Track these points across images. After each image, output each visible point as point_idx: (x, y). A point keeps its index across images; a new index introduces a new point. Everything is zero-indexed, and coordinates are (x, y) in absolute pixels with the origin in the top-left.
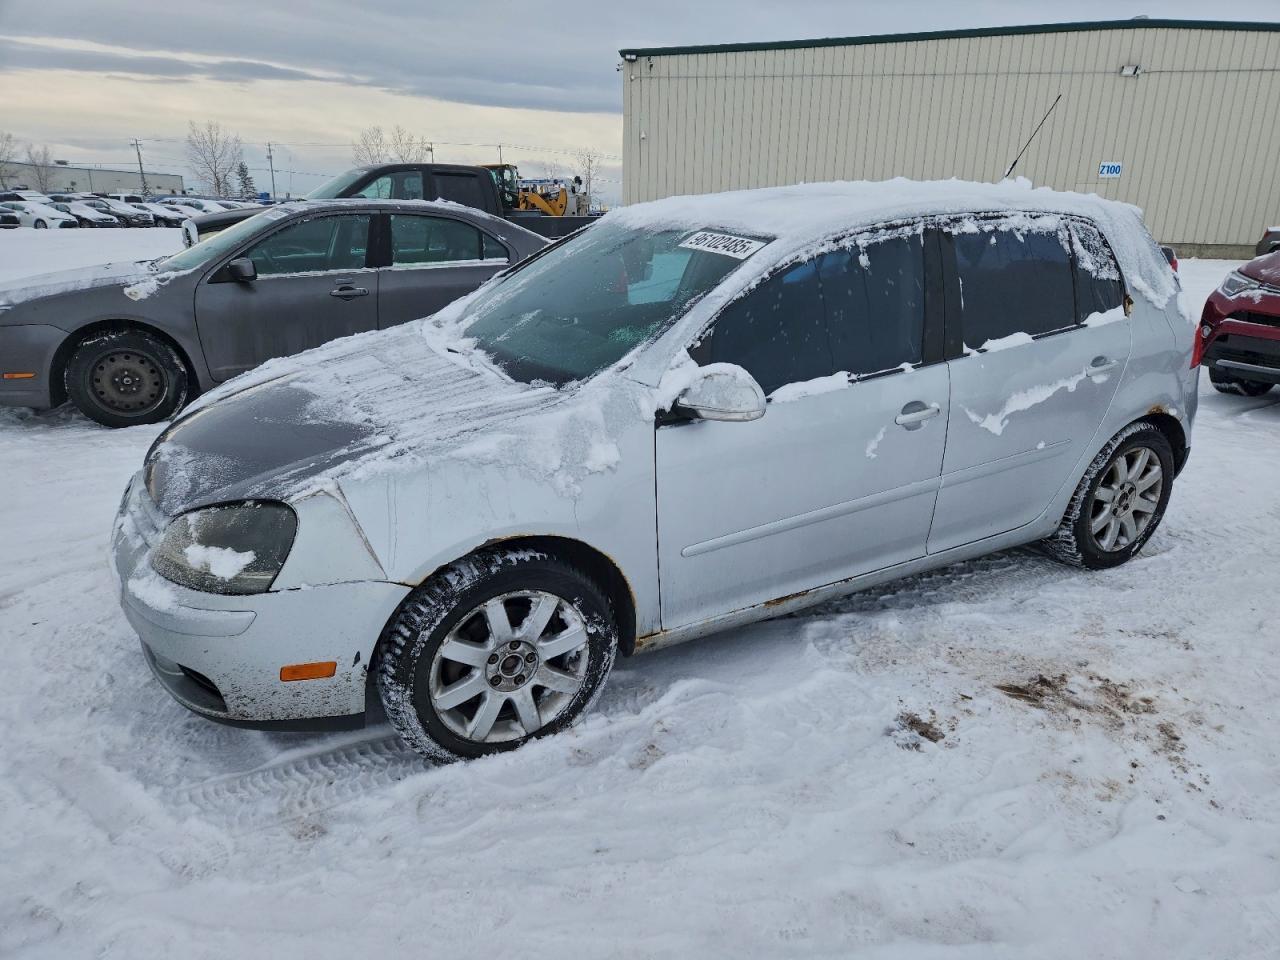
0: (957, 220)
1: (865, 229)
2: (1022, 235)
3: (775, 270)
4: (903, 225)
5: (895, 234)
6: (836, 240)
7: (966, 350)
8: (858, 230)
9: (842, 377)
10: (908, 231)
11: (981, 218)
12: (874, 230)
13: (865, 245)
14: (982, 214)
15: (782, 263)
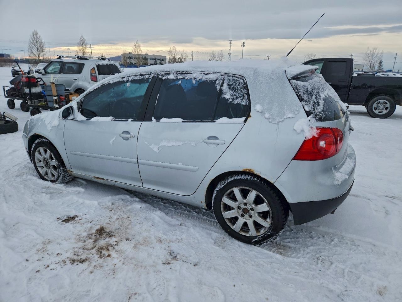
0: (168, 74)
1: (133, 75)
2: (196, 81)
3: (103, 85)
4: (146, 75)
5: (142, 77)
6: (122, 78)
7: (153, 119)
8: (130, 75)
9: (111, 118)
10: (147, 77)
11: (179, 74)
12: (136, 76)
13: (131, 80)
14: (180, 72)
15: (105, 83)
